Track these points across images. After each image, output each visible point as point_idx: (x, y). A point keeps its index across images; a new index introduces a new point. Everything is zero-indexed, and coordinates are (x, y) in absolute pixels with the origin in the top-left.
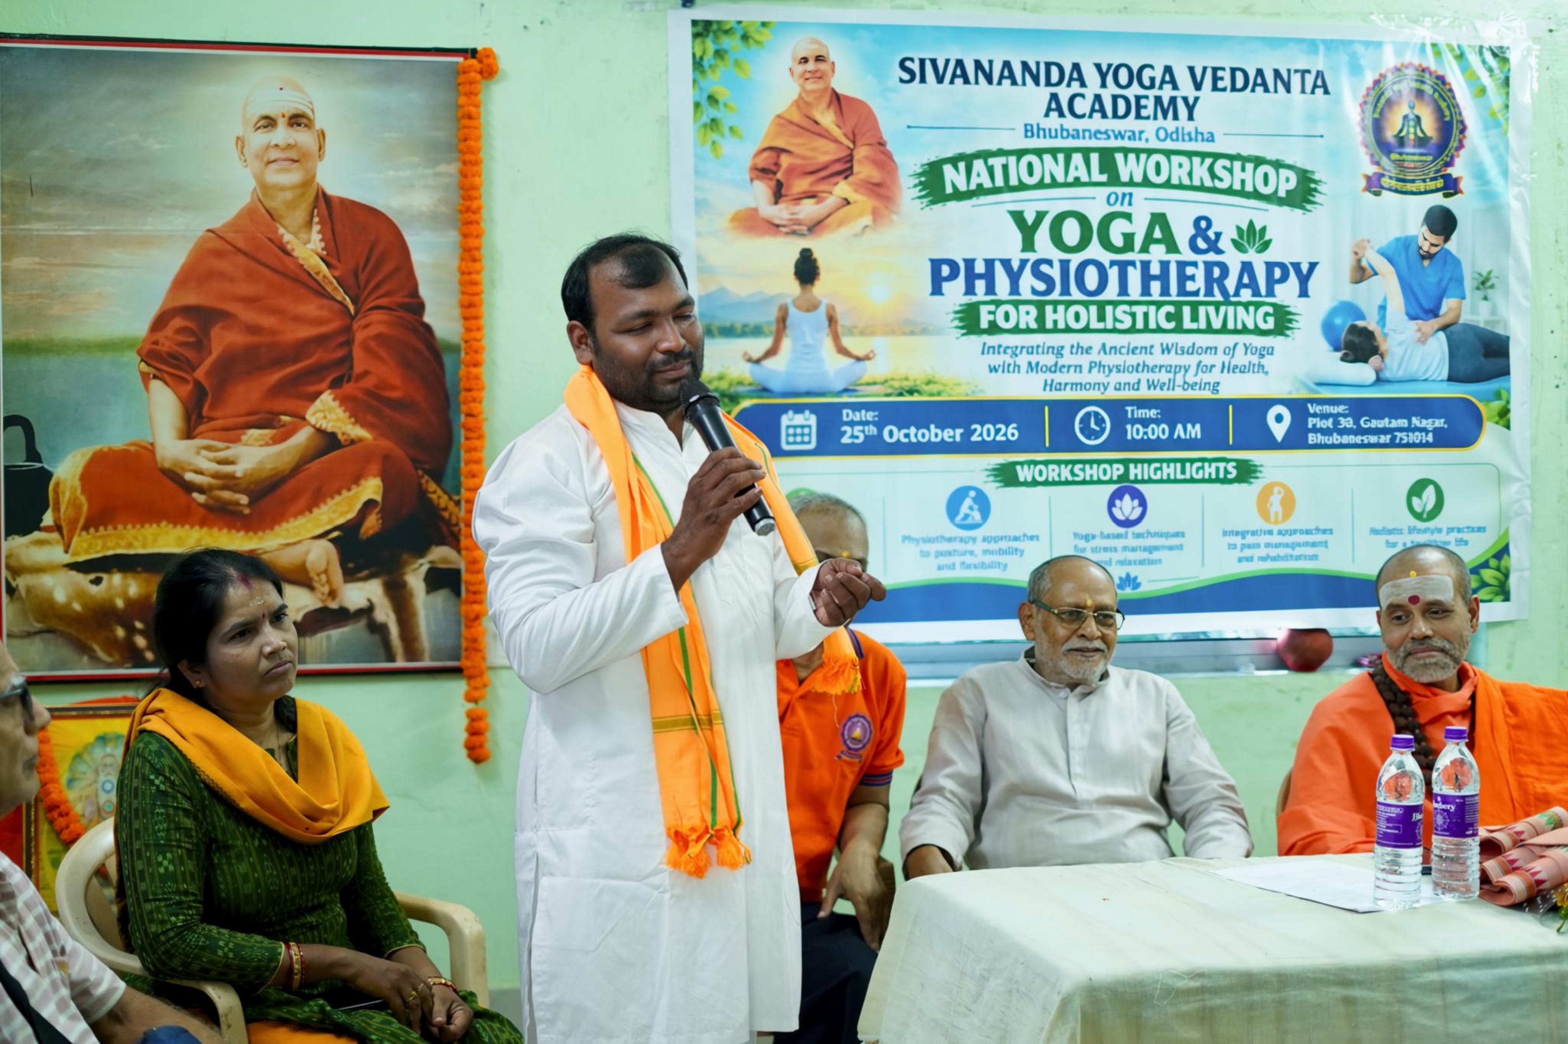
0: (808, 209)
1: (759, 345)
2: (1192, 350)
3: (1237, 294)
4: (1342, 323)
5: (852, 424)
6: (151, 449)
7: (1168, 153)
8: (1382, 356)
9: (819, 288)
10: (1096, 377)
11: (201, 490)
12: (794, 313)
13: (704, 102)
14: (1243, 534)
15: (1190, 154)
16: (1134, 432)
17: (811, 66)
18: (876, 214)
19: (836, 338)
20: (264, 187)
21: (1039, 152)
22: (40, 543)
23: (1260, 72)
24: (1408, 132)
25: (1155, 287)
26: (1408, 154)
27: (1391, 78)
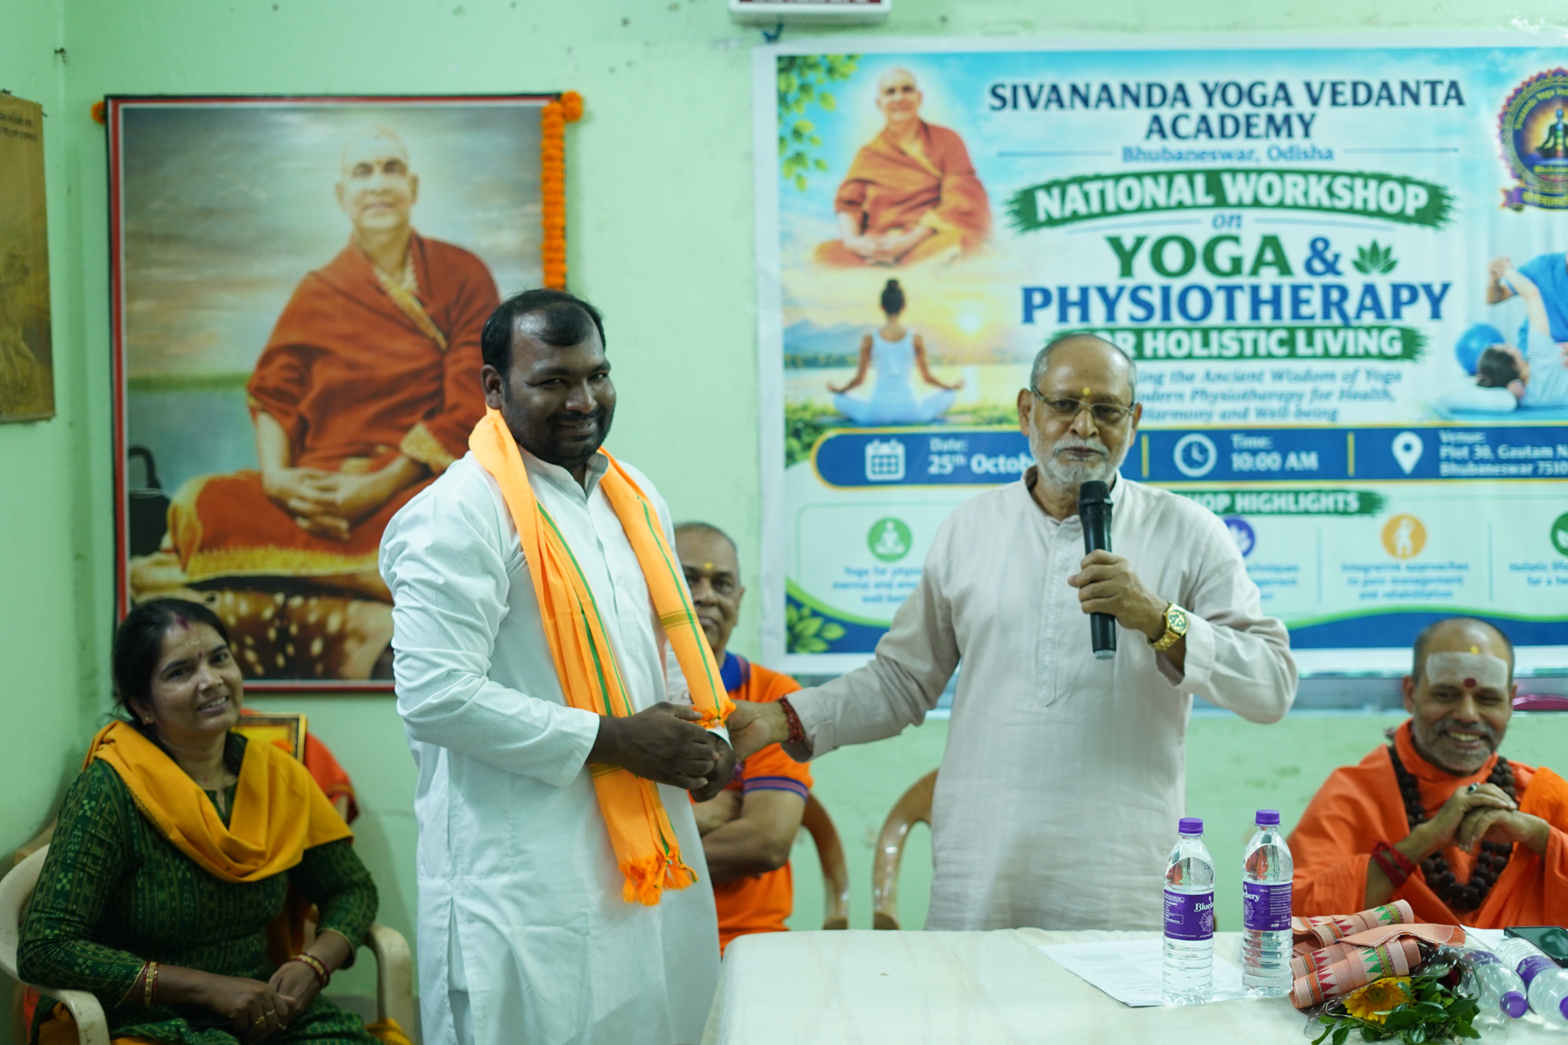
0: (895, 240)
1: (843, 376)
2: (1307, 376)
3: (1358, 316)
4: (1478, 346)
5: (940, 453)
6: (257, 479)
7: (1281, 173)
8: (1524, 382)
9: (906, 318)
10: (1200, 405)
11: (304, 515)
12: (879, 344)
13: (789, 137)
14: (1366, 569)
15: (1305, 173)
16: (1240, 462)
17: (898, 96)
18: (965, 243)
19: (924, 368)
20: (362, 232)
21: (1139, 176)
22: (160, 564)
23: (1385, 85)
24: (1555, 144)
25: (1266, 312)
26: (1554, 166)
27: (1535, 86)
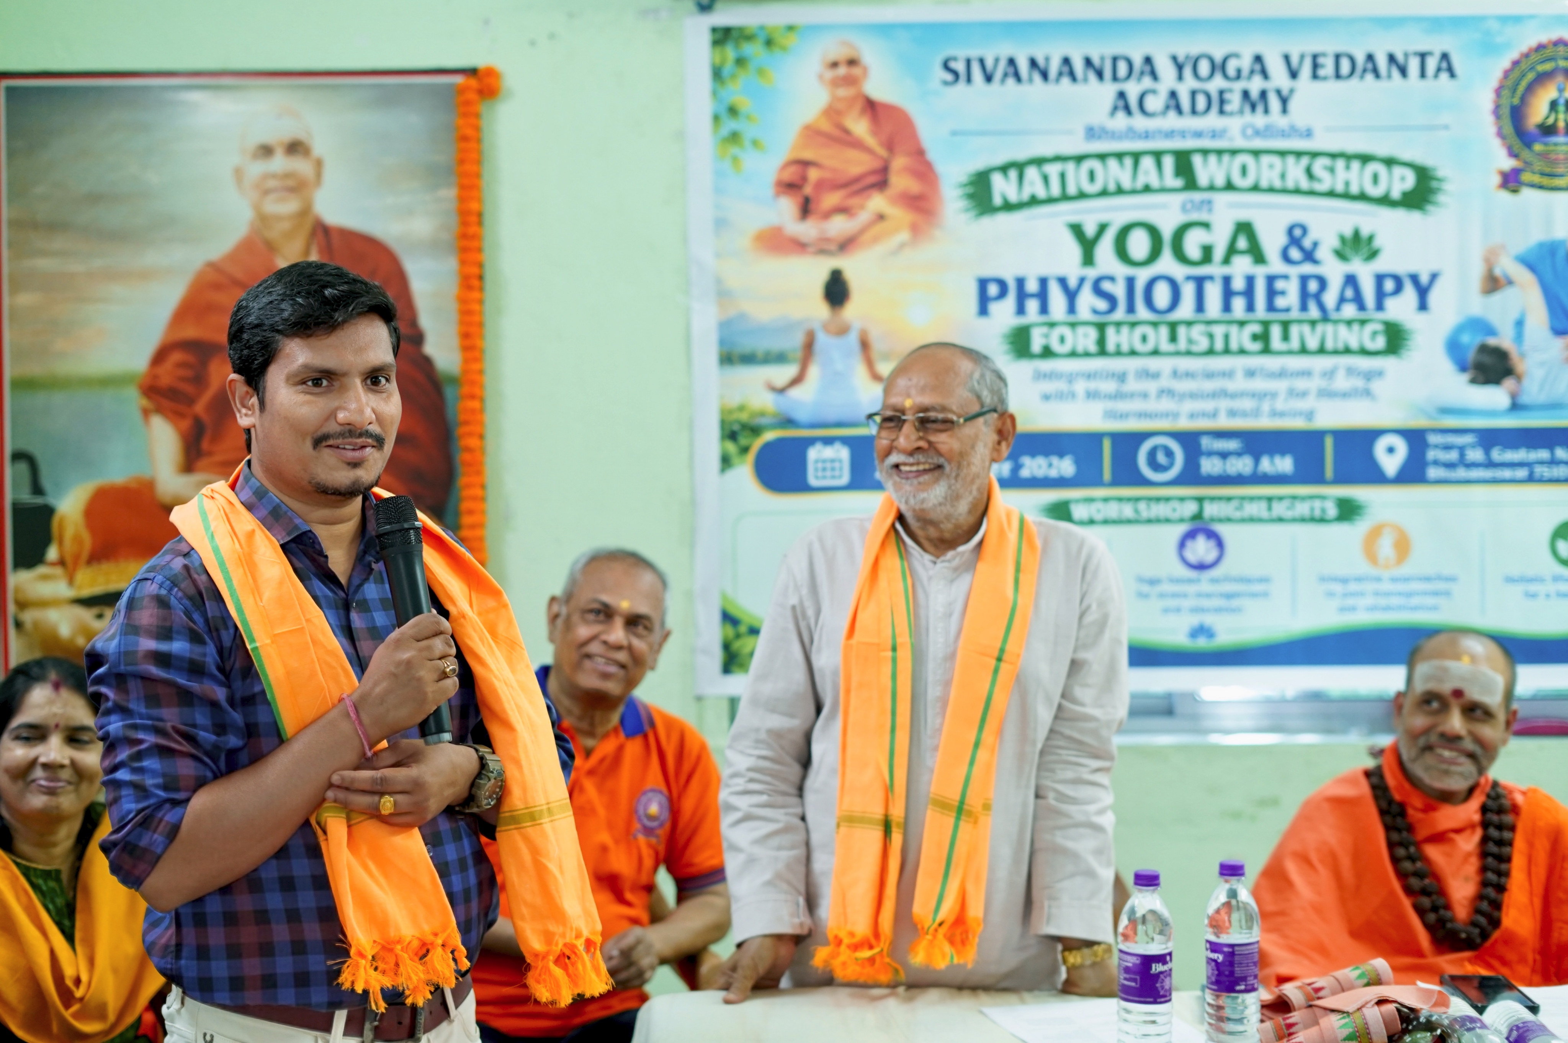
0: (839, 226)
2: (1282, 374)
3: (1338, 308)
4: (1470, 341)
6: (148, 486)
7: (1256, 153)
8: (1519, 378)
9: (851, 311)
10: (1166, 405)
12: (822, 339)
13: (724, 115)
14: (1344, 581)
15: (1282, 154)
16: (1209, 466)
17: (842, 70)
18: (915, 230)
19: (870, 364)
20: (263, 218)
21: (1102, 157)
22: (46, 578)
23: (1370, 58)
24: (1556, 120)
25: (1239, 304)
26: (1556, 144)
27: (1534, 57)
